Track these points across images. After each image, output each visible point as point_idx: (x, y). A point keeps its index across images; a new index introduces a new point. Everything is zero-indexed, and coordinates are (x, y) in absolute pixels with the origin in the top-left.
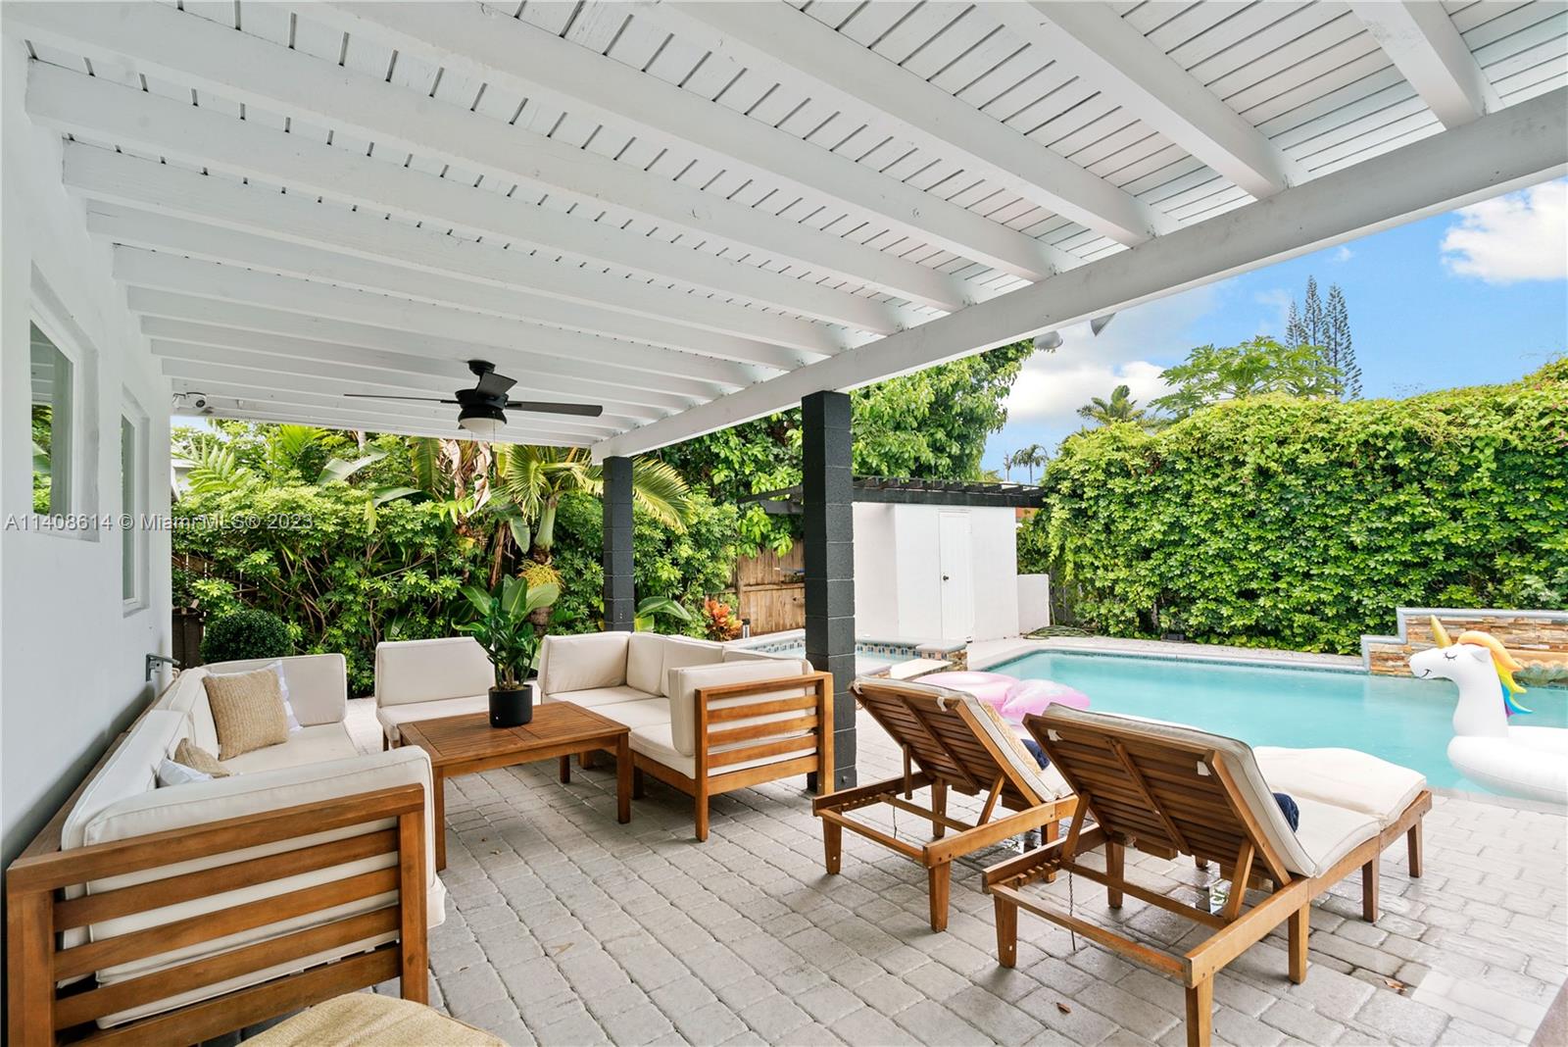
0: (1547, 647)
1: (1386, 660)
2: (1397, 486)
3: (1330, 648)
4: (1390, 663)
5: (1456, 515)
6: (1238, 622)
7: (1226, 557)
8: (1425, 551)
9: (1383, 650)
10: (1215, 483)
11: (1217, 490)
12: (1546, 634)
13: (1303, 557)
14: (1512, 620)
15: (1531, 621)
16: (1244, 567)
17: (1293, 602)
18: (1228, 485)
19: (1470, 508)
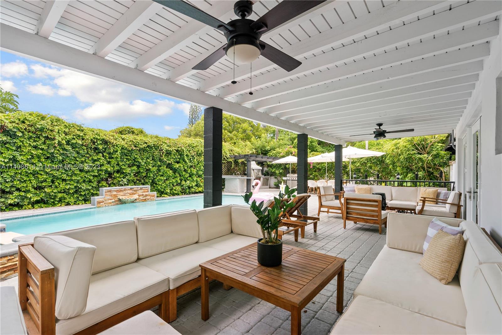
0: (129, 194)
1: (100, 203)
2: (97, 154)
3: (68, 204)
4: (101, 204)
5: (109, 163)
6: (35, 199)
7: (35, 174)
8: (100, 172)
9: (100, 200)
10: (35, 144)
11: (35, 147)
12: (129, 191)
13: (65, 174)
14: (124, 189)
15: (127, 189)
16: (41, 178)
17: (59, 189)
18: (41, 146)
19: (113, 161)
